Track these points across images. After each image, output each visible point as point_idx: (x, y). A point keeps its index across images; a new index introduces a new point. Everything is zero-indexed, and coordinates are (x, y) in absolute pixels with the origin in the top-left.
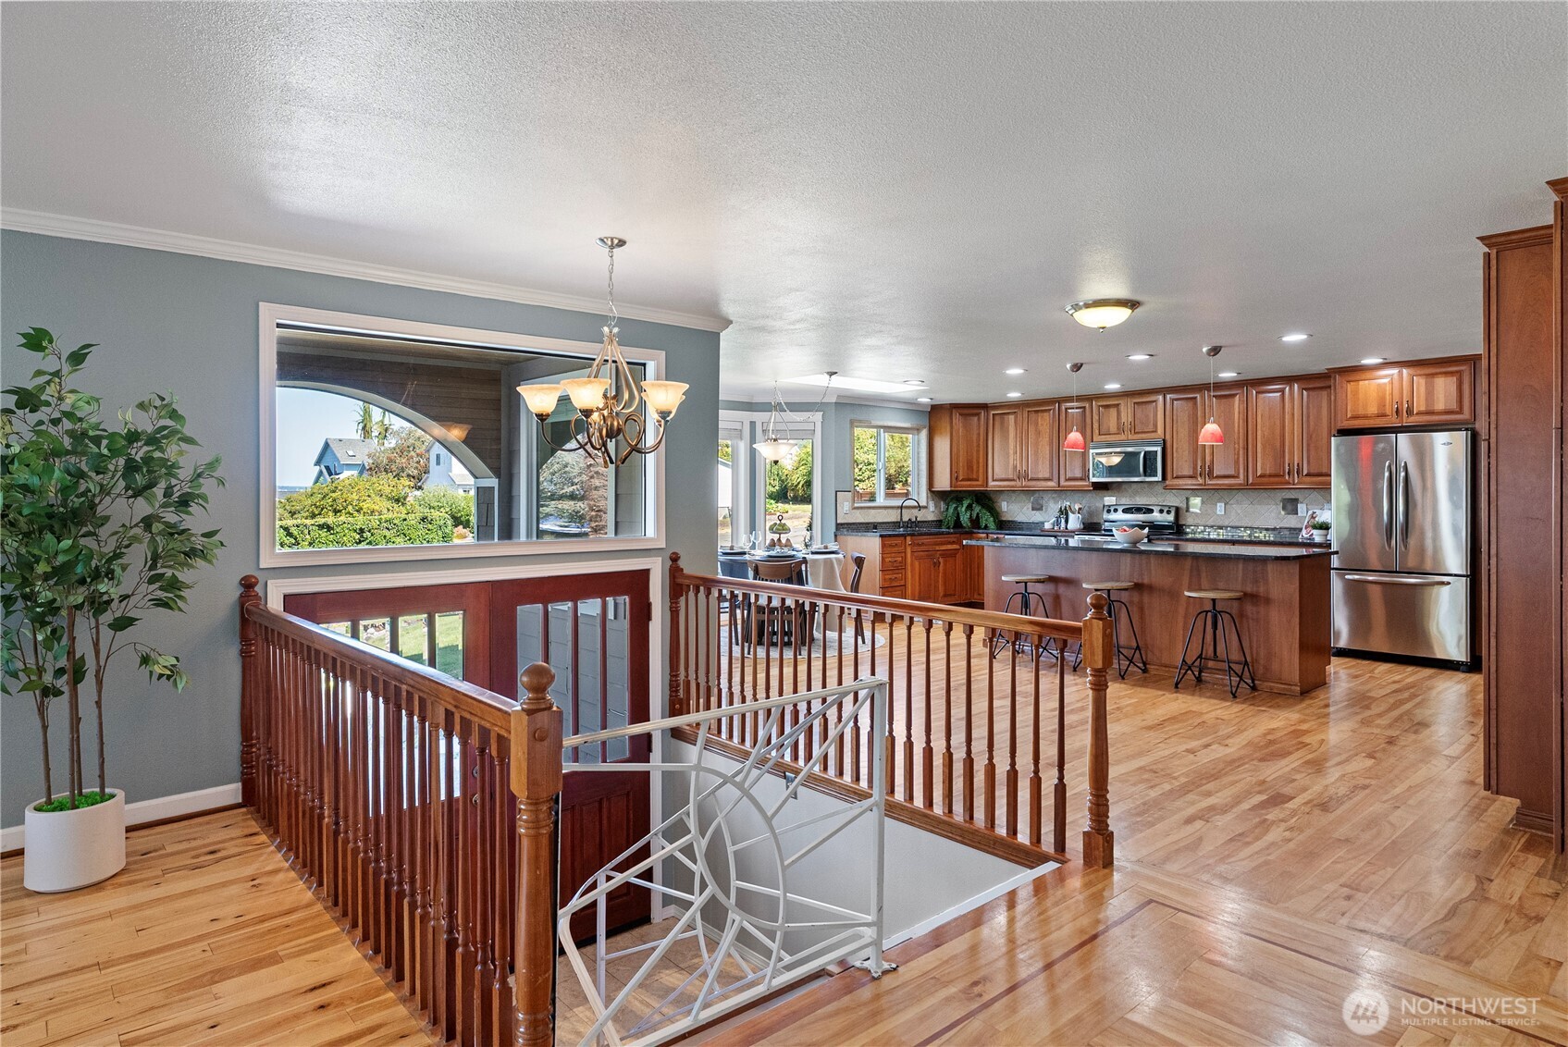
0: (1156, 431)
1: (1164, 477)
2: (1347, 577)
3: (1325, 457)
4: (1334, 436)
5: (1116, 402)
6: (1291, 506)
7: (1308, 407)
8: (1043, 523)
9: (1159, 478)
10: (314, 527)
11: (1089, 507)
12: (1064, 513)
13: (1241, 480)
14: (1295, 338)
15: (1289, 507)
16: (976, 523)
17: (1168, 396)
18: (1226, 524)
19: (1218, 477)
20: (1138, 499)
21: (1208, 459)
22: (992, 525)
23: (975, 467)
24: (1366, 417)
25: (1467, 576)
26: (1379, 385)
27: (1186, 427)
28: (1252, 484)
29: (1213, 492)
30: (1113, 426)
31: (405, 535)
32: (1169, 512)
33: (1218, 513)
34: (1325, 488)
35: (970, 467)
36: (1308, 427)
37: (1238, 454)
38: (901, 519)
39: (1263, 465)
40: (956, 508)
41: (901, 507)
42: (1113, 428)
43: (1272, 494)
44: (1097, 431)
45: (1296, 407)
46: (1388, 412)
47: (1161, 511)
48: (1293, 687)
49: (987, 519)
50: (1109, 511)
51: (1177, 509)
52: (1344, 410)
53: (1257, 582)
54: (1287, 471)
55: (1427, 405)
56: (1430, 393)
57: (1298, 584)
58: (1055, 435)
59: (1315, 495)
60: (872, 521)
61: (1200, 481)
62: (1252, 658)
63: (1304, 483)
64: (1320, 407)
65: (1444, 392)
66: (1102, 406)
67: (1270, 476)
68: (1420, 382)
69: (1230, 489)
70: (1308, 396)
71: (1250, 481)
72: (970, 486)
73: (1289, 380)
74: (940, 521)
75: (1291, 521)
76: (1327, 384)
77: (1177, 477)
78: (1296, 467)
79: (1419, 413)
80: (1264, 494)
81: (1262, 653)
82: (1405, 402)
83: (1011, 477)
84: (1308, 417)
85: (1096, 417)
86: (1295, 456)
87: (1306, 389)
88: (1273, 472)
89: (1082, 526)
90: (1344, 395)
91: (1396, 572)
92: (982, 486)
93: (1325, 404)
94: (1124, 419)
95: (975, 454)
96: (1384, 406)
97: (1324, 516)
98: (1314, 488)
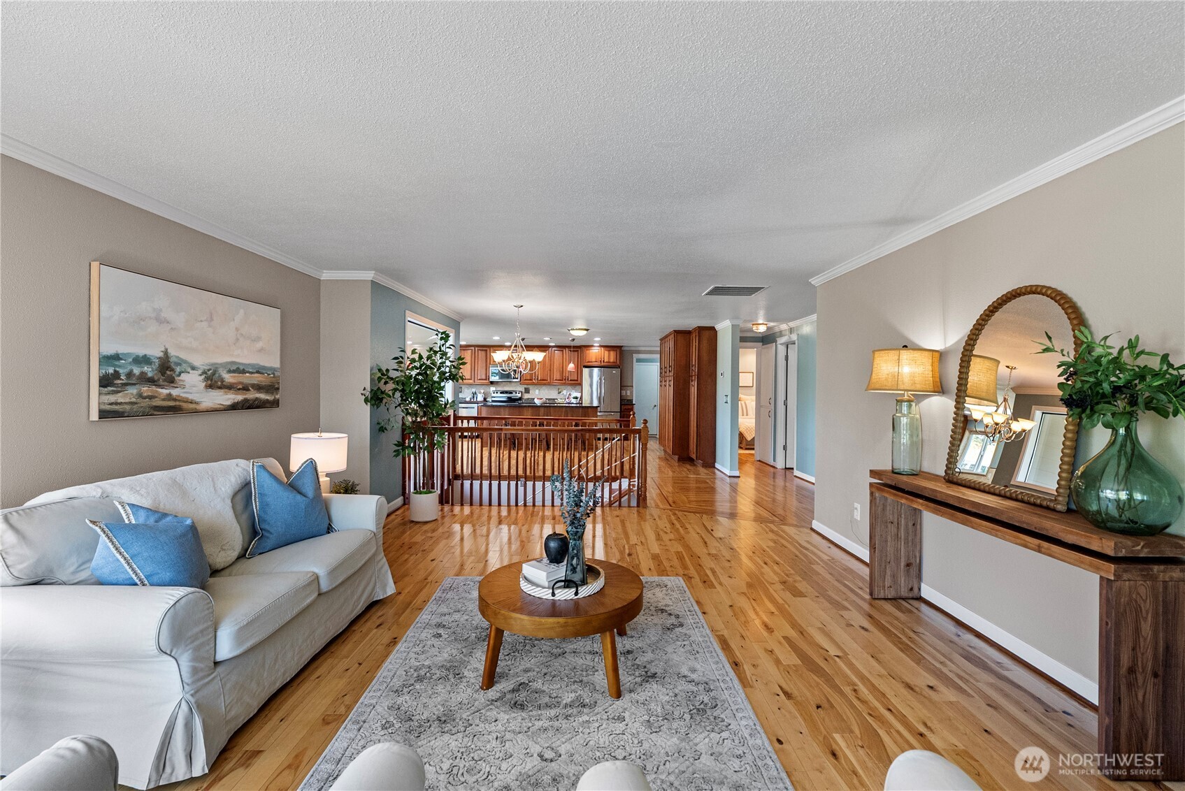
19: (540, 380)
20: (505, 388)
24: (591, 362)
26: (595, 352)
37: (548, 372)
43: (555, 387)
45: (567, 357)
47: (516, 393)
50: (494, 393)
51: (522, 392)
52: (585, 359)
55: (608, 360)
56: (609, 357)
58: (473, 361)
65: (612, 356)
68: (607, 353)
75: (561, 396)
79: (606, 362)
80: (552, 387)
82: (602, 358)
87: (570, 351)
90: (586, 354)
93: (576, 357)
96: (597, 359)
98: (571, 385)
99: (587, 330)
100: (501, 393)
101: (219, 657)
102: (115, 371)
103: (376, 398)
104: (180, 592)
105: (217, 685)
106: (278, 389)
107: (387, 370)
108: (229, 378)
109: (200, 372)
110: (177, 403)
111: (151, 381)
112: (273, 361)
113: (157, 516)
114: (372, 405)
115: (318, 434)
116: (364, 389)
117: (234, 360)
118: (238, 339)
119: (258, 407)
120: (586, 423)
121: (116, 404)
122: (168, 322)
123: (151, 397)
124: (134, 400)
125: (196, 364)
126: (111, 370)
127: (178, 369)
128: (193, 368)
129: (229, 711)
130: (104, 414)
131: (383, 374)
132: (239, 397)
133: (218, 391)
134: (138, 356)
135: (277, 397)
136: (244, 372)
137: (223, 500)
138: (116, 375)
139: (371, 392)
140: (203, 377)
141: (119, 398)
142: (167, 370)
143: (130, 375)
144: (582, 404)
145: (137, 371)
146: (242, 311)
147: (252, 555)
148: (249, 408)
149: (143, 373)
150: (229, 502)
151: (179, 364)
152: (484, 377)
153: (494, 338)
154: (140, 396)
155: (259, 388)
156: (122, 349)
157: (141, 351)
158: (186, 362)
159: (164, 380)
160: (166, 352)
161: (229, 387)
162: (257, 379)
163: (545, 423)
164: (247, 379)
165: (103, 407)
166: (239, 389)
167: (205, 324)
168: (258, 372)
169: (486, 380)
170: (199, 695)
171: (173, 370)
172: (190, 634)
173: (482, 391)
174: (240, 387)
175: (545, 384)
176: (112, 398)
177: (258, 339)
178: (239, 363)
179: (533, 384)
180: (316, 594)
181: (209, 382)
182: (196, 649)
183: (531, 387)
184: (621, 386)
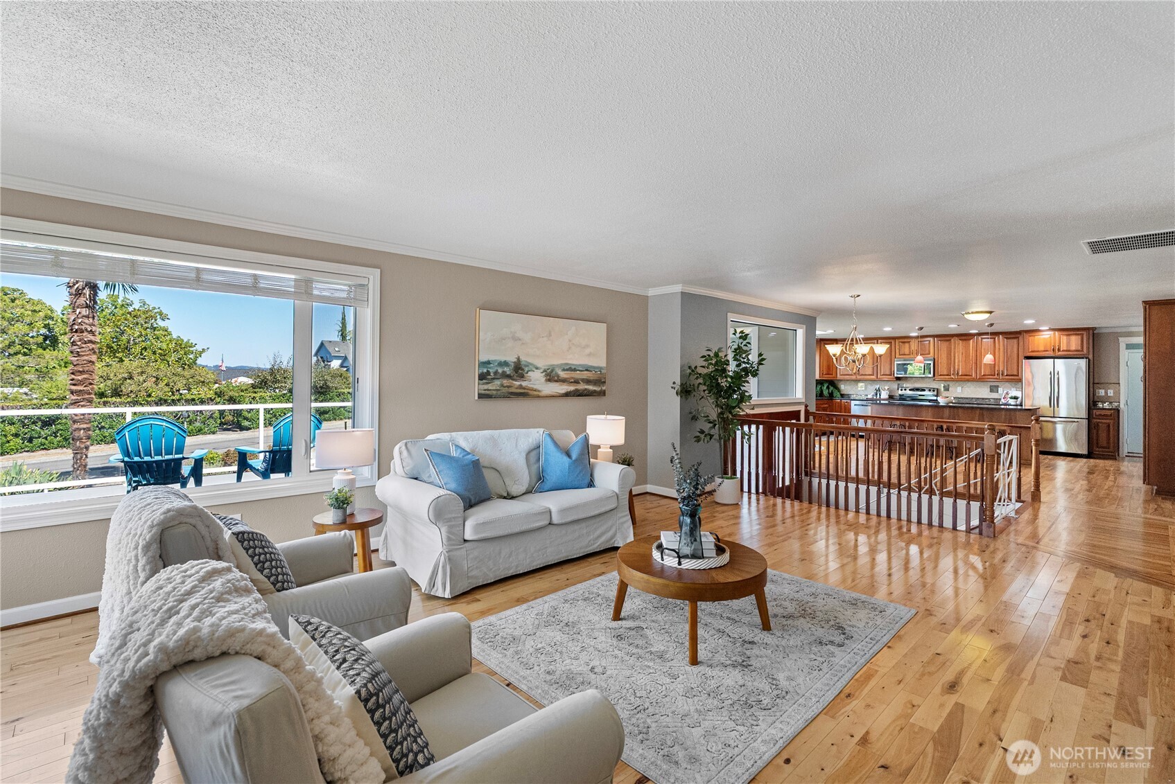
0: (930, 354)
1: (934, 375)
3: (1015, 367)
4: (1025, 359)
5: (909, 341)
6: (994, 389)
7: (1007, 346)
9: (931, 375)
11: (892, 388)
12: (880, 390)
13: (973, 377)
15: (992, 389)
16: (830, 395)
17: (936, 339)
18: (963, 396)
19: (961, 375)
20: (916, 384)
21: (957, 367)
22: (837, 396)
23: (831, 368)
24: (1038, 352)
25: (1086, 419)
26: (1044, 338)
27: (945, 352)
28: (978, 379)
29: (957, 382)
30: (907, 350)
32: (933, 391)
33: (959, 391)
35: (828, 368)
36: (1007, 354)
37: (972, 366)
39: (985, 371)
40: (821, 388)
42: (907, 352)
43: (986, 383)
44: (898, 354)
45: (1001, 345)
46: (1049, 350)
47: (930, 390)
49: (835, 393)
50: (901, 390)
51: (938, 390)
52: (1027, 348)
54: (996, 373)
55: (1067, 346)
56: (1068, 343)
59: (1007, 385)
61: (951, 377)
63: (1004, 379)
64: (1013, 347)
65: (1074, 342)
66: (901, 343)
67: (988, 375)
68: (1064, 339)
69: (965, 381)
70: (1007, 341)
72: (827, 378)
73: (998, 333)
75: (994, 395)
76: (1017, 337)
77: (940, 375)
78: (1001, 372)
79: (1063, 350)
80: (980, 383)
82: (1057, 346)
83: (851, 374)
84: (1007, 350)
85: (897, 347)
86: (1001, 367)
87: (1006, 338)
89: (888, 397)
90: (1029, 342)
91: (1054, 417)
92: (834, 378)
93: (1016, 346)
94: (912, 348)
96: (1047, 347)
98: (1008, 381)
99: (991, 312)
100: (910, 390)
101: (466, 538)
102: (488, 371)
103: (685, 391)
104: (442, 492)
105: (463, 552)
106: (605, 382)
107: (696, 367)
108: (563, 374)
109: (542, 371)
110: (526, 391)
111: (509, 377)
112: (600, 361)
113: (465, 453)
114: (681, 397)
115: (604, 416)
116: (674, 383)
117: (567, 362)
118: (570, 348)
119: (585, 395)
120: (962, 427)
121: (488, 390)
122: (520, 340)
123: (508, 387)
124: (498, 388)
125: (539, 365)
126: (485, 371)
127: (526, 369)
128: (537, 368)
129: (471, 570)
130: (481, 396)
131: (693, 371)
132: (572, 388)
133: (555, 383)
134: (501, 361)
135: (604, 388)
136: (575, 370)
137: (520, 453)
138: (488, 373)
139: (681, 386)
140: (544, 374)
141: (490, 387)
142: (519, 370)
143: (496, 373)
144: (1021, 406)
145: (500, 371)
146: (574, 328)
147: (536, 492)
148: (579, 396)
149: (504, 372)
150: (524, 455)
151: (528, 366)
152: (888, 373)
153: (885, 329)
154: (502, 385)
155: (588, 382)
156: (491, 358)
157: (503, 359)
158: (532, 364)
159: (517, 376)
160: (518, 359)
161: (564, 381)
162: (586, 375)
163: (945, 427)
164: (577, 375)
165: (480, 392)
166: (572, 382)
167: (545, 339)
168: (587, 370)
169: (891, 375)
170: (451, 553)
171: (523, 370)
172: (446, 517)
173: (886, 388)
174: (573, 380)
175: (968, 381)
176: (486, 387)
177: (587, 346)
178: (570, 364)
179: (952, 380)
180: (548, 522)
181: (548, 377)
182: (450, 527)
183: (951, 384)
184: (1094, 383)
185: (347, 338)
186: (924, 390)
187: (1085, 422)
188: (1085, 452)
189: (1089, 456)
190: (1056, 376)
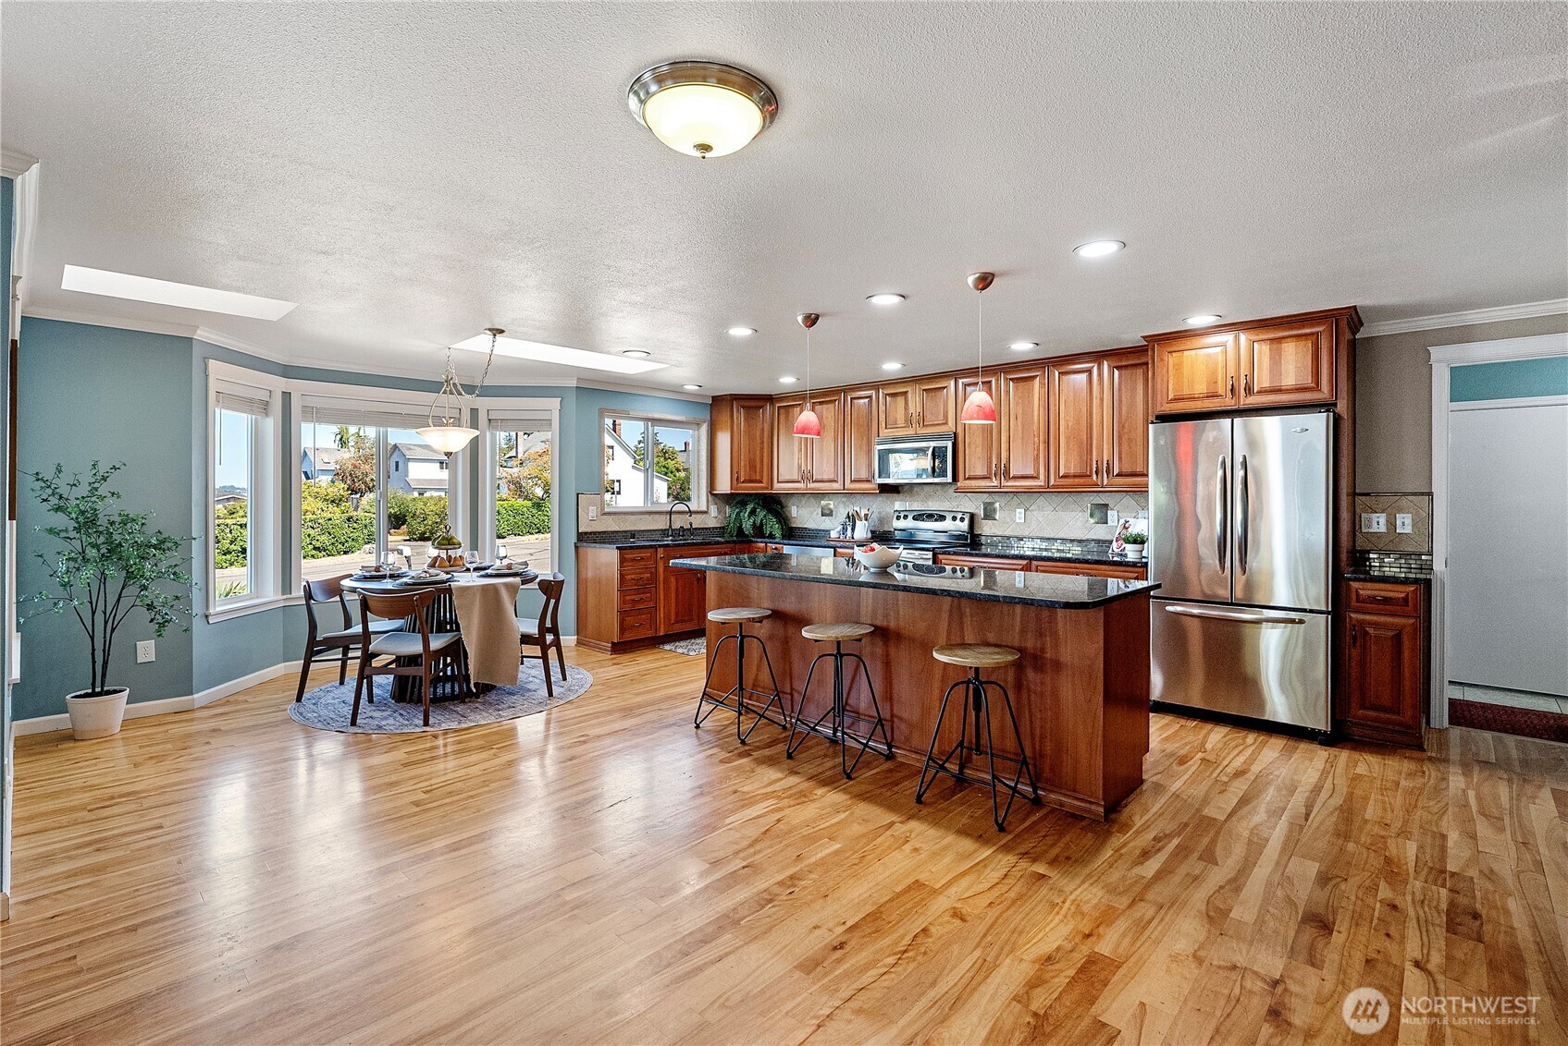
0: (946, 423)
1: (955, 478)
2: (1168, 608)
3: (1140, 450)
4: (1152, 423)
5: (905, 390)
6: (1101, 511)
7: (1120, 390)
8: (829, 531)
9: (949, 479)
10: (235, 527)
11: (880, 513)
12: (852, 519)
13: (1041, 482)
14: (1098, 250)
15: (1098, 514)
16: (759, 531)
17: (960, 381)
18: (1026, 534)
19: (1015, 478)
20: (930, 503)
21: (1004, 455)
22: (778, 534)
23: (758, 466)
24: (1192, 398)
25: (1328, 613)
26: (1209, 355)
28: (1054, 487)
29: (1011, 495)
30: (900, 415)
31: (329, 533)
32: (962, 520)
33: (1018, 521)
34: (1142, 491)
35: (752, 466)
36: (1120, 413)
37: (1038, 450)
38: (670, 526)
39: (1068, 463)
40: (738, 514)
41: (670, 513)
42: (901, 421)
43: (1079, 498)
44: (884, 425)
45: (1105, 391)
46: (1221, 391)
47: (954, 518)
48: (1093, 807)
49: (773, 526)
50: (898, 518)
51: (972, 516)
52: (1165, 390)
53: (1041, 635)
54: (1095, 469)
55: (1272, 380)
57: (1102, 642)
58: (840, 429)
59: (1127, 500)
60: (629, 529)
61: (995, 483)
62: (1034, 752)
63: (1117, 486)
64: (1134, 389)
66: (889, 395)
67: (1075, 476)
68: (1263, 351)
69: (1029, 492)
70: (1120, 376)
71: (1052, 483)
72: (753, 488)
73: (1099, 356)
74: (723, 528)
75: (1100, 532)
76: (1143, 360)
77: (969, 478)
78: (1105, 465)
79: (1262, 392)
80: (1070, 499)
81: (1048, 748)
82: (1243, 377)
83: (796, 478)
84: (1120, 401)
85: (882, 408)
86: (1104, 451)
87: (1117, 368)
88: (1078, 471)
89: (870, 535)
90: (1165, 369)
91: (1231, 604)
92: (767, 488)
93: (1140, 386)
94: (911, 410)
95: (758, 452)
96: (1216, 382)
97: (1140, 526)
98: (1126, 491)
169: (870, 481)
183: (999, 501)
184: (1354, 494)
185: (350, 444)
186: (942, 518)
187: (1321, 624)
188: (1321, 722)
189: (1338, 736)
190: (1239, 474)
